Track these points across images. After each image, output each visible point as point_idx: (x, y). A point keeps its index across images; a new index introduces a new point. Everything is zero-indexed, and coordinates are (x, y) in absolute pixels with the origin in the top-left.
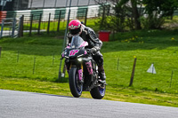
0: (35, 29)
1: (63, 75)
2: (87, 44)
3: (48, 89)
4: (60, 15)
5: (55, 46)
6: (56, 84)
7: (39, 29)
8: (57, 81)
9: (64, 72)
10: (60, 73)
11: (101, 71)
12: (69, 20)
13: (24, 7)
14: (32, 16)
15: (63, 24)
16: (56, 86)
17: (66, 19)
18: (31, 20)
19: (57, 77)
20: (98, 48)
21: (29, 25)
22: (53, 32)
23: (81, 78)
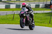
2: (28, 10)
23: (24, 22)
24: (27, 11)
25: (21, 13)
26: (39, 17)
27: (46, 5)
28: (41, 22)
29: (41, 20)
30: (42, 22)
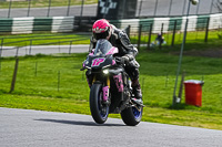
0: (144, 43)
1: (178, 100)
3: (160, 117)
4: (175, 25)
5: (169, 65)
6: (170, 111)
7: (149, 43)
8: (171, 108)
9: (180, 96)
10: (175, 98)
11: (136, 86)
12: (186, 32)
13: (131, 15)
14: (141, 27)
15: (179, 37)
16: (169, 113)
17: (183, 30)
18: (140, 32)
19: (171, 102)
20: (131, 56)
21: (137, 38)
22: (166, 46)
23: (106, 98)
24: (115, 55)
25: (90, 63)
26: (50, 72)
27: (78, 20)
28: (57, 94)
29: (58, 85)
30: (63, 95)
